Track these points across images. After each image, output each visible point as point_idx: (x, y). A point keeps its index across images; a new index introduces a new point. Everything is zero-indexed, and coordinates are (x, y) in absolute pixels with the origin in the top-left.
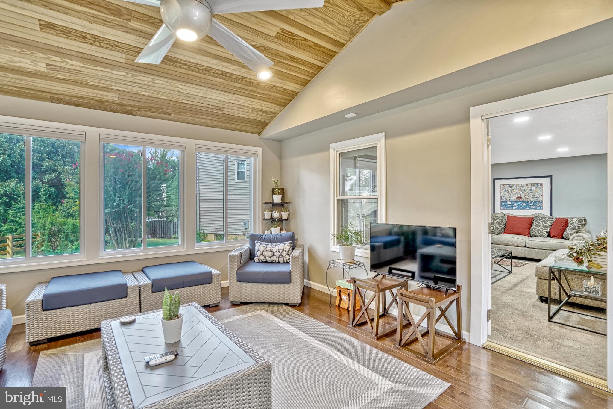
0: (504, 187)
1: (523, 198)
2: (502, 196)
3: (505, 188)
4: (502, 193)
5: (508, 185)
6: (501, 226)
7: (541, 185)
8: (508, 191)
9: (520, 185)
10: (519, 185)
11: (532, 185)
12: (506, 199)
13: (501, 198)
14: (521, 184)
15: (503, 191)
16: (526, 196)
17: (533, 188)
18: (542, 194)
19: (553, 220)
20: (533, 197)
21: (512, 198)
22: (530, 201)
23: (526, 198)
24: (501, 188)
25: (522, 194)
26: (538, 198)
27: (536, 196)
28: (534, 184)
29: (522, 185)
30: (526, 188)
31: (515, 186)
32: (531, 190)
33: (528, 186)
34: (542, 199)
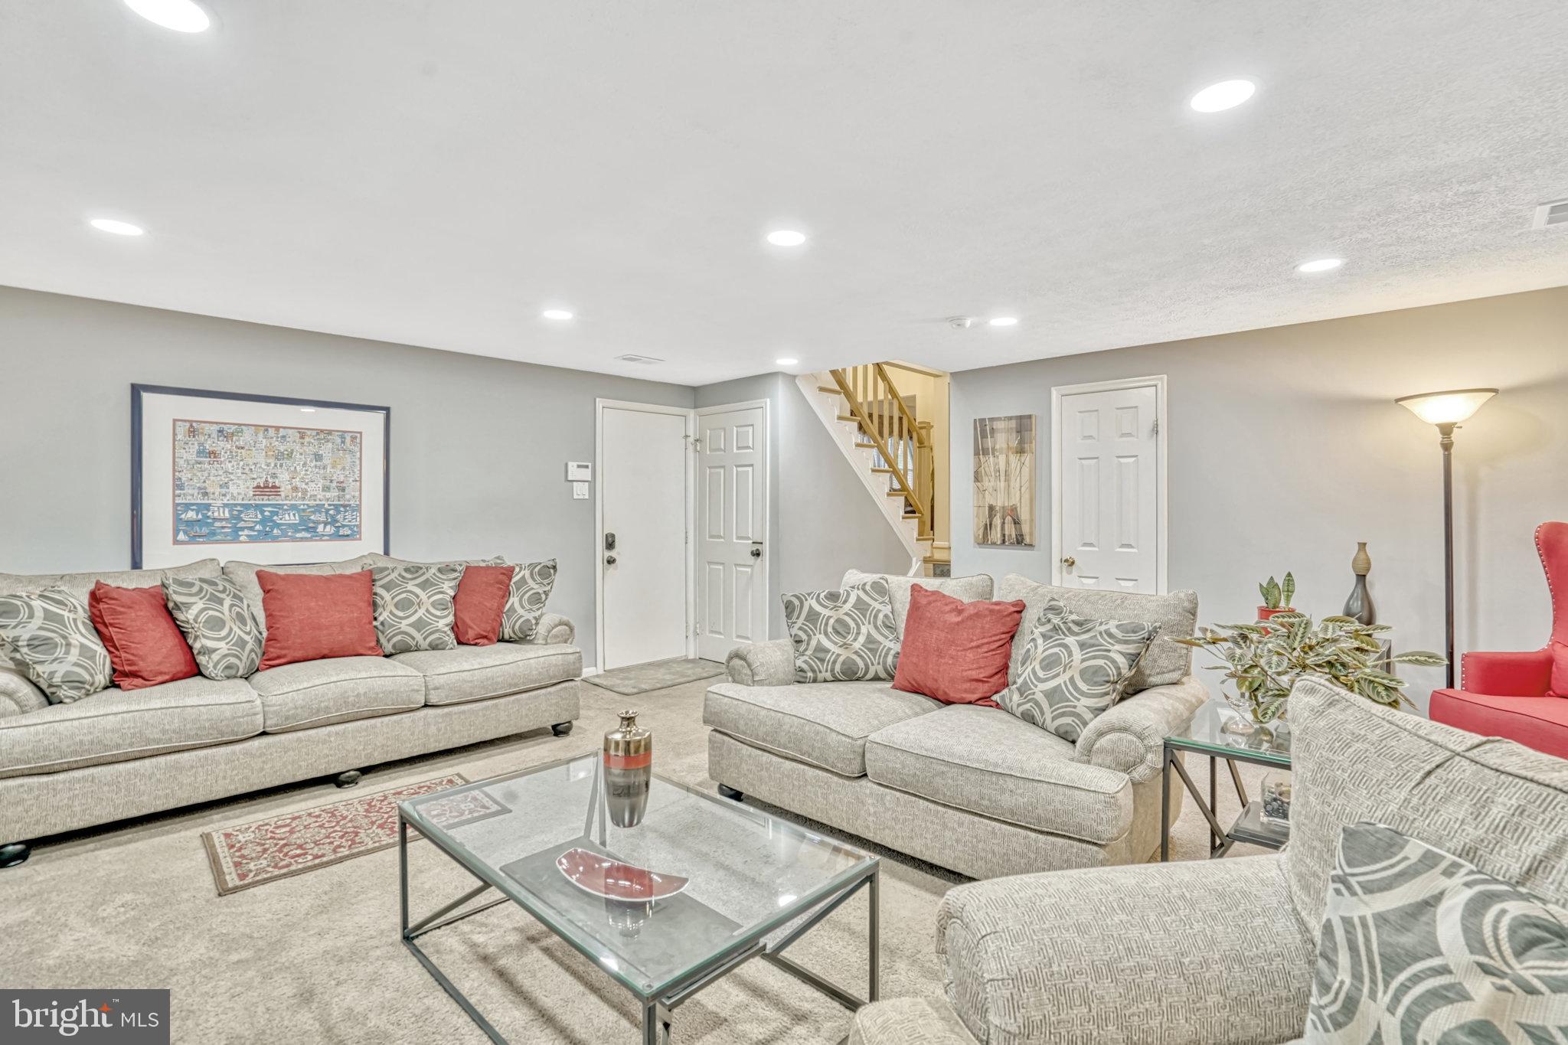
0: (192, 432)
1: (285, 489)
2: (185, 477)
3: (202, 439)
4: (181, 462)
5: (216, 427)
6: (224, 633)
7: (353, 438)
8: (213, 454)
9: (272, 432)
10: (266, 428)
11: (324, 434)
12: (206, 494)
13: (178, 485)
14: (277, 428)
15: (190, 454)
16: (297, 482)
17: (326, 450)
18: (356, 476)
19: (456, 575)
20: (326, 489)
21: (233, 489)
22: (312, 503)
23: (295, 489)
24: (179, 437)
25: (278, 471)
26: (343, 490)
27: (334, 484)
28: (330, 432)
29: (282, 432)
30: (297, 447)
31: (247, 436)
32: (318, 457)
33: (307, 439)
34: (357, 494)
